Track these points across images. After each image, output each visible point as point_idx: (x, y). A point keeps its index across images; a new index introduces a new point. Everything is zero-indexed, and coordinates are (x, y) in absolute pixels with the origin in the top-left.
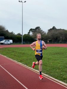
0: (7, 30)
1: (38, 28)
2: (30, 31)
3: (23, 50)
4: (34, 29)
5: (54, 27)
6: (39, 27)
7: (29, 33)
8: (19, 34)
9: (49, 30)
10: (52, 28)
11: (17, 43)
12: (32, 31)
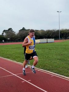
1: (10, 29)
2: (3, 32)
4: (7, 31)
5: (24, 28)
7: (3, 34)
9: (19, 31)
10: (22, 29)
12: (6, 32)
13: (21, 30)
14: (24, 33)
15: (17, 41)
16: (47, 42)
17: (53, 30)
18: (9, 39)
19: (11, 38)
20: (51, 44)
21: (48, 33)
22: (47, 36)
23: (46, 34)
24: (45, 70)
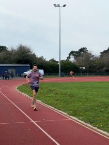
0: (34, 54)
1: (83, 50)
2: (70, 55)
3: (66, 88)
4: (76, 52)
6: (85, 49)
7: (69, 58)
8: (53, 60)
9: (101, 53)
11: (52, 75)
12: (75, 55)
13: (105, 52)
18: (84, 68)
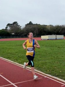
2: (7, 26)
4: (11, 24)
5: (30, 22)
6: (16, 22)
7: (6, 28)
9: (26, 25)
12: (10, 26)
13: (28, 24)
14: (31, 28)
15: (22, 37)
16: (56, 39)
17: (63, 26)
18: (13, 34)
19: (16, 33)
20: (60, 41)
21: (57, 29)
22: (56, 32)
23: (55, 30)
24: (53, 76)
